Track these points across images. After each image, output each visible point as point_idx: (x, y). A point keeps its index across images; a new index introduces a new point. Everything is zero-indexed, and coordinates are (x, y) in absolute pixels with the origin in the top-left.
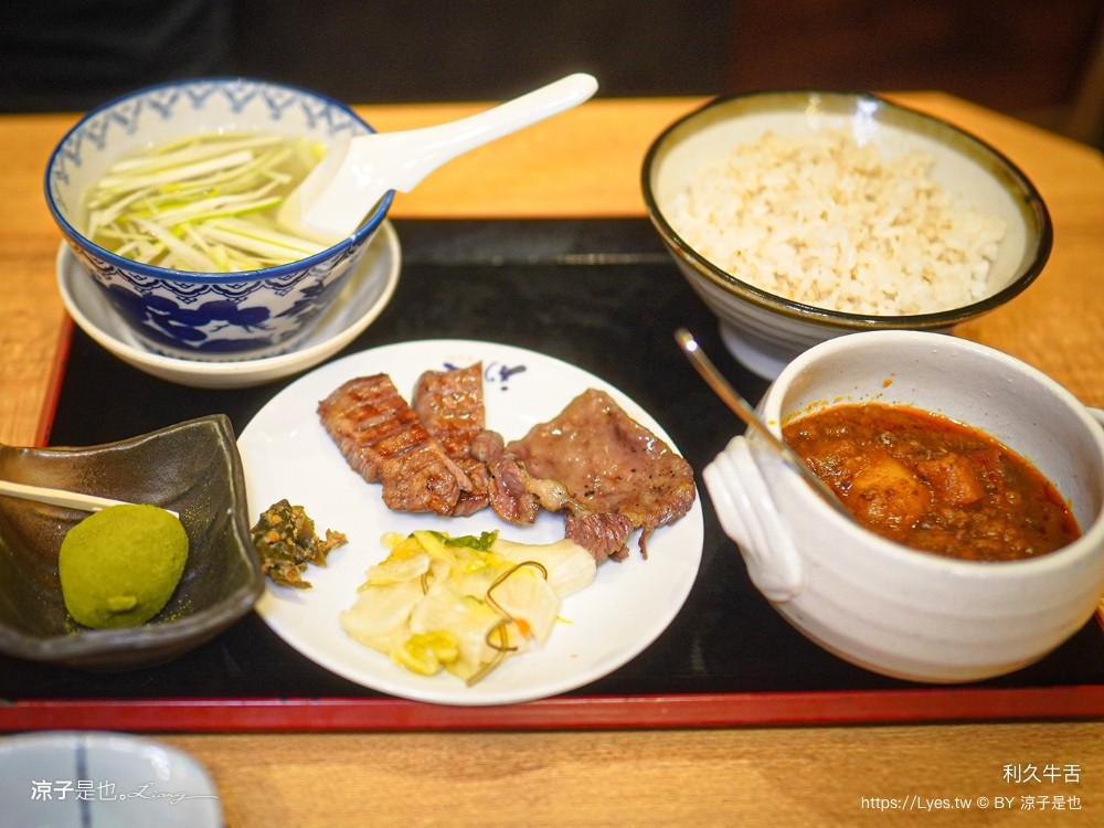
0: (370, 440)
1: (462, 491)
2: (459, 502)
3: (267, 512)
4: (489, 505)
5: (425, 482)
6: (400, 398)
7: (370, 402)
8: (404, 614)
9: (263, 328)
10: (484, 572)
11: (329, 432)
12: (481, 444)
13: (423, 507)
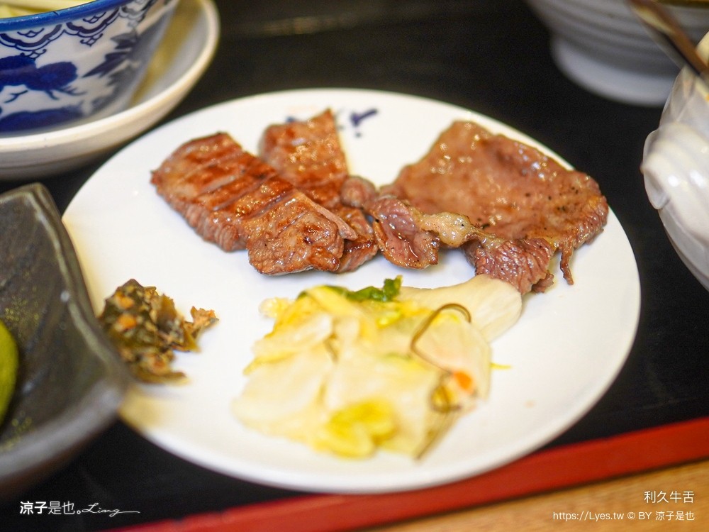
0: (221, 201)
1: (346, 241)
2: (345, 253)
3: (113, 296)
4: (379, 253)
5: (300, 236)
6: (247, 154)
7: (213, 162)
8: (314, 387)
9: (70, 93)
10: (397, 325)
11: (169, 201)
12: (353, 189)
13: (304, 263)
